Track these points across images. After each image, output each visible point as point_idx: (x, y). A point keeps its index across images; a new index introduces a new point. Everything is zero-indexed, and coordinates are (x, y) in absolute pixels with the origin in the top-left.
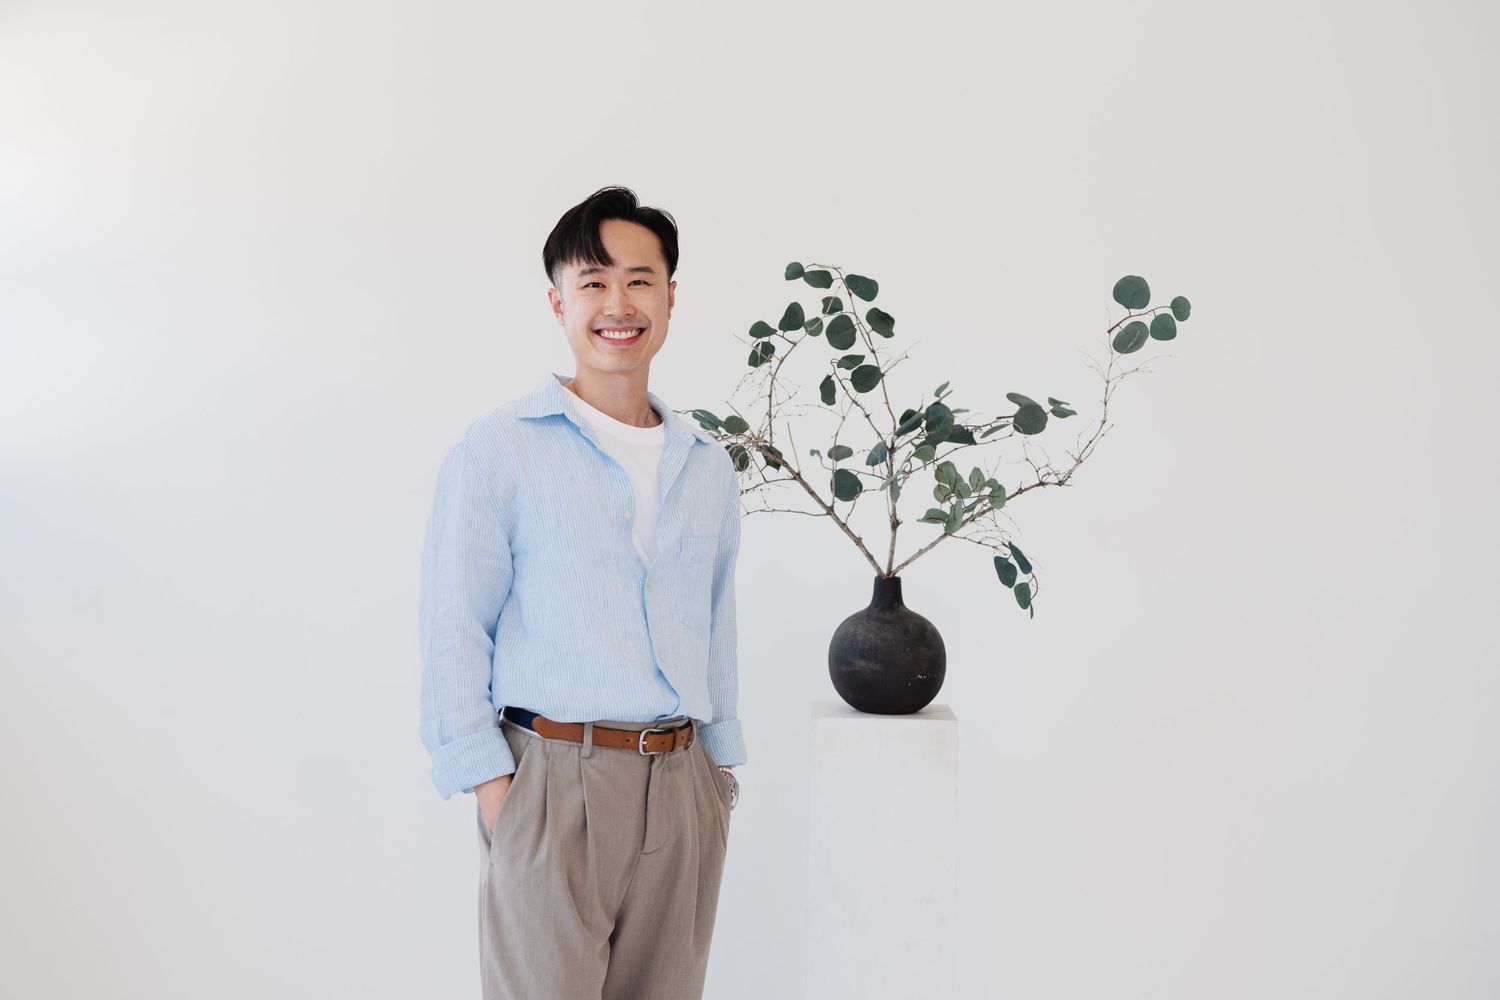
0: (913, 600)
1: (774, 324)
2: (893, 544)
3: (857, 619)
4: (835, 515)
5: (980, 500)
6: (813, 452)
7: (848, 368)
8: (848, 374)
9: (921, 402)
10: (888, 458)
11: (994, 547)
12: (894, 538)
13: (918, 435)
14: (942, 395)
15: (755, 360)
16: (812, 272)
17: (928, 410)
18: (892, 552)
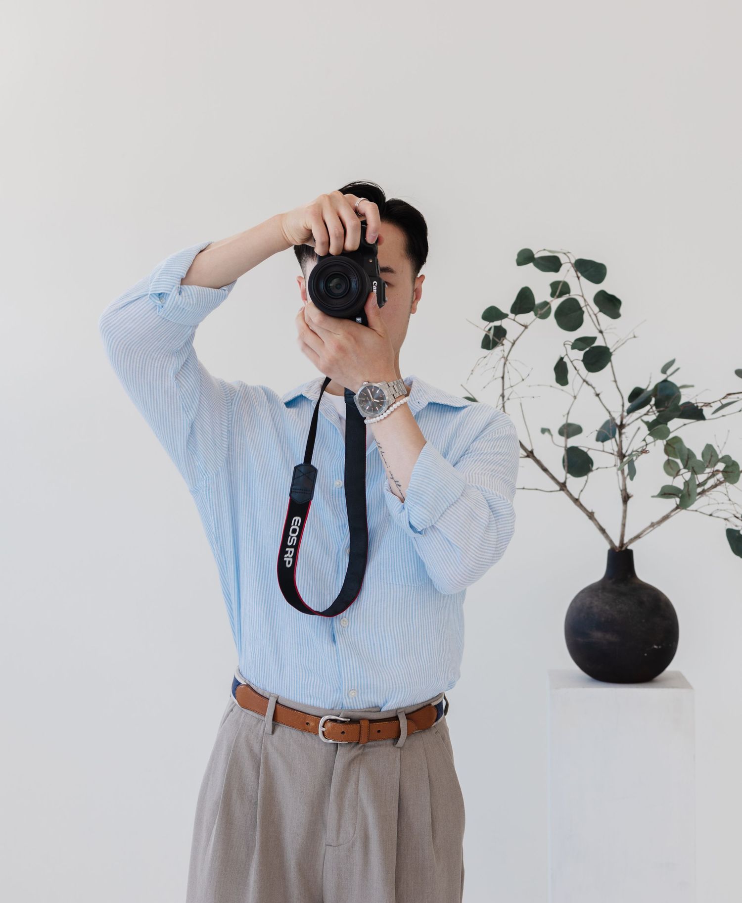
0: (644, 572)
1: (506, 308)
2: (624, 517)
3: (591, 591)
4: (568, 491)
5: (713, 475)
6: (544, 431)
7: (581, 350)
8: (579, 355)
9: (649, 381)
10: (617, 436)
11: (726, 519)
12: (625, 511)
13: (649, 413)
14: (669, 372)
15: (489, 343)
16: (542, 258)
17: (656, 386)
18: (624, 525)
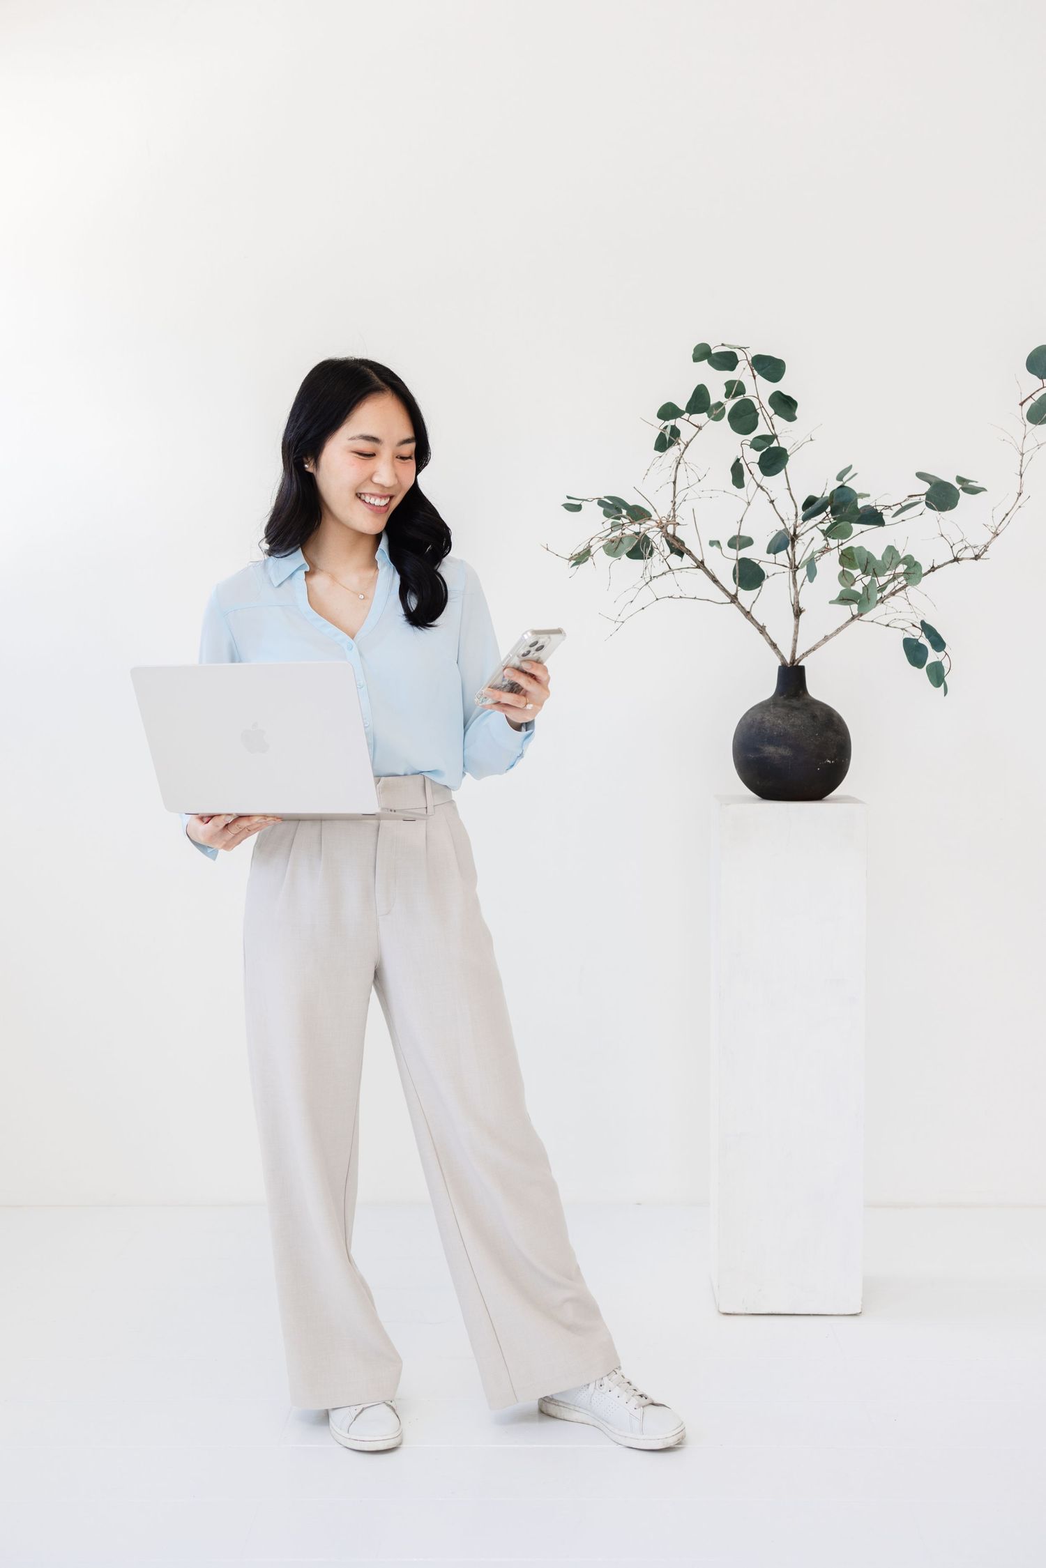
0: (816, 689)
1: (682, 406)
2: (796, 633)
3: (763, 706)
4: (739, 603)
5: (894, 578)
6: (712, 543)
7: (758, 449)
8: (756, 456)
9: (823, 488)
10: (789, 548)
11: (902, 629)
12: (797, 626)
13: (824, 520)
14: (845, 479)
15: (663, 444)
16: (718, 354)
17: (832, 493)
18: (795, 641)
